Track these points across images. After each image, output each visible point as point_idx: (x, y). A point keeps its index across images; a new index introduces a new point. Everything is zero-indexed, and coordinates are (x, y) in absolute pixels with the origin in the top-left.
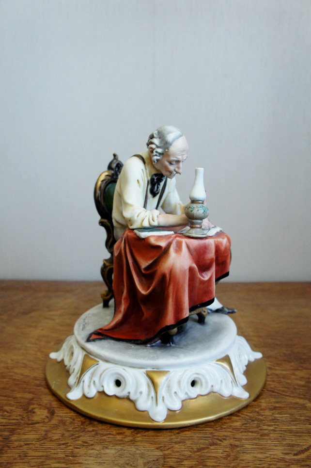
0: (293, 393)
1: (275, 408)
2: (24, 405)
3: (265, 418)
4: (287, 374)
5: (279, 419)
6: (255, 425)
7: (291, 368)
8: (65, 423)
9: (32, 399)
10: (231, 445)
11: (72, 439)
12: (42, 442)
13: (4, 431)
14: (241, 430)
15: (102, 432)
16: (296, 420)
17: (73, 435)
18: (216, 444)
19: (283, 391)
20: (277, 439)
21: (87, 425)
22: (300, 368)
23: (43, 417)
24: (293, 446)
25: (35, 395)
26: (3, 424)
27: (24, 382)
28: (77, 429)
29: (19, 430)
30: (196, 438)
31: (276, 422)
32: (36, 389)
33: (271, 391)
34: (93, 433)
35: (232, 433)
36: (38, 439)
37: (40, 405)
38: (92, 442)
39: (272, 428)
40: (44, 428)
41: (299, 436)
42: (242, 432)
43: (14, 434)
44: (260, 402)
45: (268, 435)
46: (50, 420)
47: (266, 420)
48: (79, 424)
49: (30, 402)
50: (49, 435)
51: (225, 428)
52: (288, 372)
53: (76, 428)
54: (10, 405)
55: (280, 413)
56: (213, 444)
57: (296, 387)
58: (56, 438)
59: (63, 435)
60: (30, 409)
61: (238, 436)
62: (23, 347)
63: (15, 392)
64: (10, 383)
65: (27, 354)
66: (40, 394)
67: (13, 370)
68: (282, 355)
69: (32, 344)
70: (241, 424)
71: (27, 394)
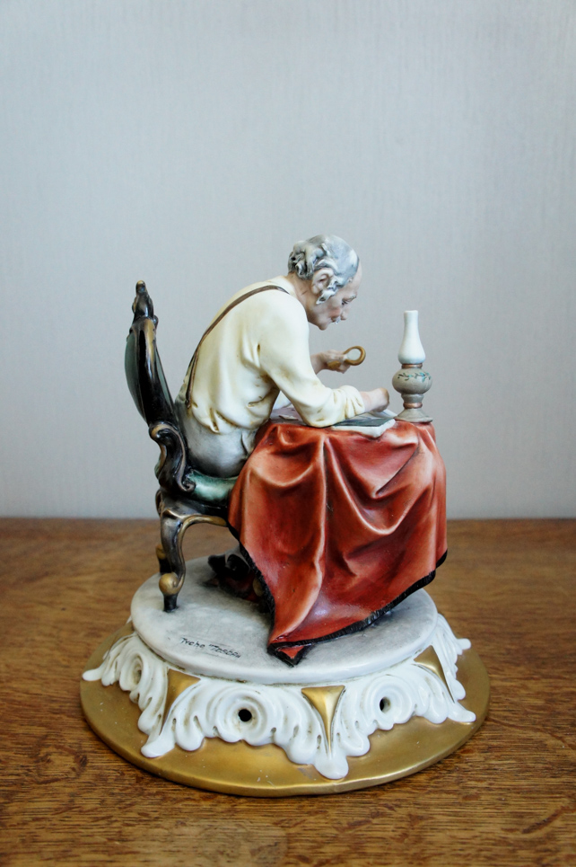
0: (522, 720)
1: (490, 749)
2: (30, 748)
3: (471, 766)
4: (511, 686)
5: (496, 767)
6: (453, 780)
7: (520, 676)
8: (106, 780)
9: (45, 737)
10: (410, 815)
11: (120, 808)
12: (65, 814)
14: (429, 789)
15: (174, 796)
16: (528, 769)
17: (121, 801)
18: (383, 815)
19: (505, 717)
20: (494, 804)
21: (147, 784)
22: (535, 676)
23: (67, 769)
24: (521, 816)
25: (51, 729)
27: (30, 706)
28: (129, 791)
29: (23, 794)
30: (346, 804)
31: (491, 774)
32: (52, 718)
34: (158, 797)
35: (411, 795)
36: (56, 809)
37: (58, 747)
38: (156, 815)
39: (484, 784)
40: (68, 790)
41: (534, 798)
42: (430, 792)
43: (12, 801)
45: (476, 797)
46: (79, 775)
47: (473, 770)
48: (133, 782)
49: (42, 741)
50: (77, 802)
51: (398, 786)
52: (513, 684)
53: (128, 788)
54: (4, 748)
55: (498, 758)
56: (377, 815)
57: (529, 710)
58: (89, 807)
59: (103, 801)
60: (42, 755)
61: (421, 800)
62: (27, 641)
63: (14, 725)
64: (5, 706)
65: (36, 654)
66: (61, 726)
67: (9, 684)
68: (504, 651)
69: (45, 635)
70: (428, 778)
71: (35, 727)
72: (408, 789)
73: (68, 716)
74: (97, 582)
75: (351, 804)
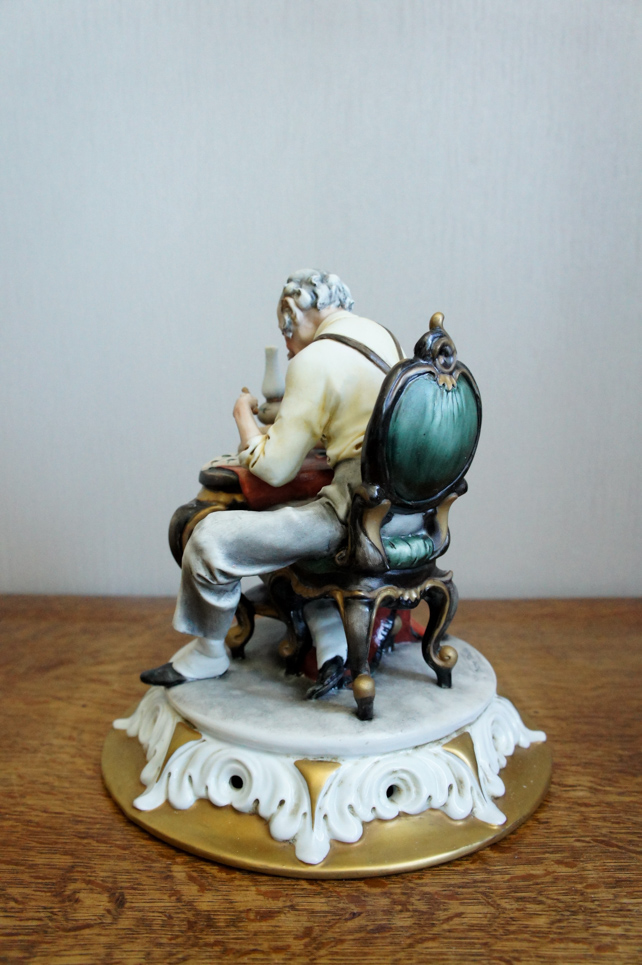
1: (618, 883)
2: (53, 884)
3: (599, 905)
4: (632, 802)
5: (630, 907)
6: (579, 924)
8: (150, 925)
9: (71, 869)
13: (10, 948)
14: (551, 936)
15: (237, 947)
17: (171, 954)
19: (631, 842)
21: (202, 931)
23: (100, 911)
25: (78, 858)
26: (7, 931)
27: (50, 828)
28: (180, 940)
29: (45, 946)
30: (453, 957)
31: (625, 916)
32: (78, 844)
33: (602, 842)
34: (217, 949)
35: (531, 945)
37: (89, 882)
39: (619, 930)
40: (103, 939)
42: (553, 941)
43: (33, 955)
44: (584, 869)
45: (612, 947)
46: (115, 919)
47: (603, 911)
48: (184, 928)
49: (67, 875)
50: (115, 956)
51: (513, 932)
52: (632, 799)
53: (177, 937)
54: (21, 883)
55: (630, 895)
59: (149, 954)
60: (67, 893)
61: (544, 951)
62: (43, 745)
63: (31, 853)
64: (19, 829)
65: (54, 761)
66: (89, 855)
67: (24, 801)
68: (616, 759)
69: (64, 738)
70: (548, 921)
71: (58, 856)
72: (526, 936)
73: (98, 841)
74: (121, 673)
75: (458, 957)
